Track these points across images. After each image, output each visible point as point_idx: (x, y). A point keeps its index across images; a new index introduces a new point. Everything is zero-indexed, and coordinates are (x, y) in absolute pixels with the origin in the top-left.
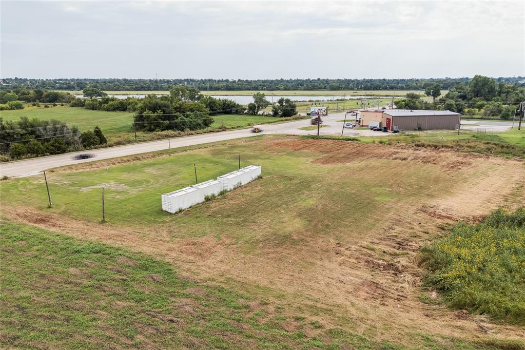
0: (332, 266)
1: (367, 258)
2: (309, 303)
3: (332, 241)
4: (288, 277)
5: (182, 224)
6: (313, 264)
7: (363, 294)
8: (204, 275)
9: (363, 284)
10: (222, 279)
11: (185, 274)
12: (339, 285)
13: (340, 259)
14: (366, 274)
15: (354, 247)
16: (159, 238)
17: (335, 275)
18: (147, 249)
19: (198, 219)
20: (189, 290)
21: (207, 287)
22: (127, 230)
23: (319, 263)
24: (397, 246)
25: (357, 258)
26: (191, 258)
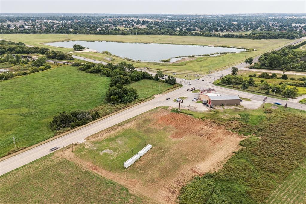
0: (161, 191)
1: (169, 188)
2: (154, 201)
3: (164, 182)
4: (151, 194)
5: (129, 173)
6: (157, 190)
7: (165, 199)
8: (135, 192)
9: (166, 197)
10: (138, 194)
11: (131, 192)
12: (161, 197)
13: (163, 189)
14: (167, 194)
15: (168, 184)
16: (124, 179)
17: (161, 194)
18: (122, 183)
19: (133, 171)
20: (132, 197)
21: (135, 196)
22: (116, 175)
23: (159, 190)
24: (178, 184)
25: (167, 189)
26: (132, 186)
